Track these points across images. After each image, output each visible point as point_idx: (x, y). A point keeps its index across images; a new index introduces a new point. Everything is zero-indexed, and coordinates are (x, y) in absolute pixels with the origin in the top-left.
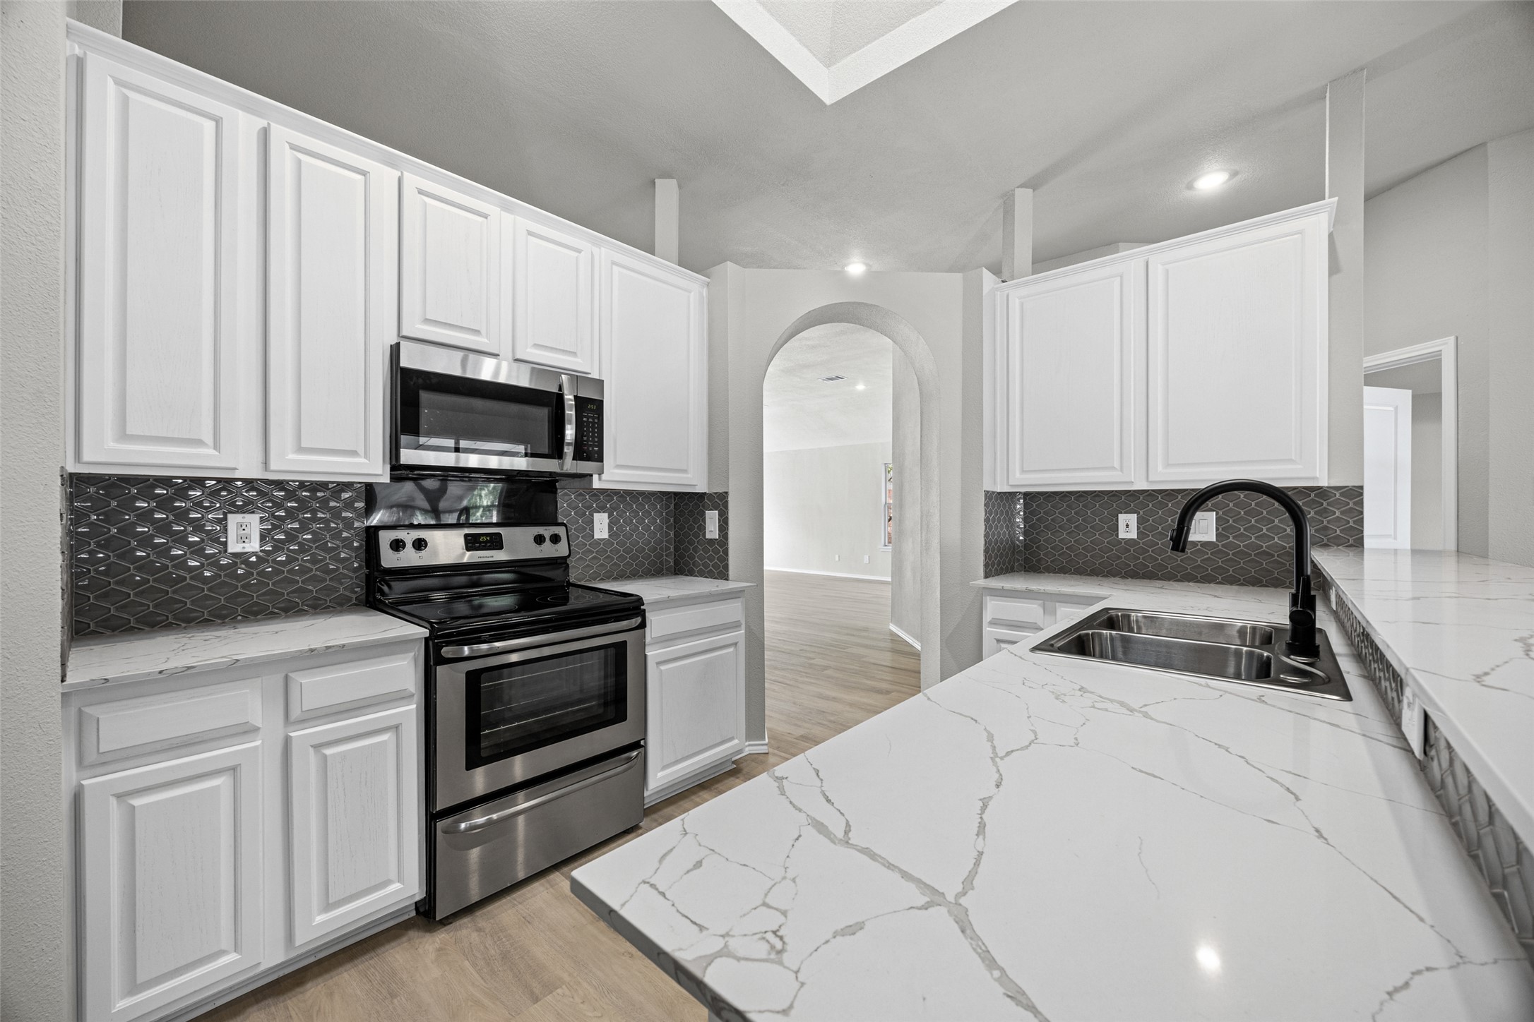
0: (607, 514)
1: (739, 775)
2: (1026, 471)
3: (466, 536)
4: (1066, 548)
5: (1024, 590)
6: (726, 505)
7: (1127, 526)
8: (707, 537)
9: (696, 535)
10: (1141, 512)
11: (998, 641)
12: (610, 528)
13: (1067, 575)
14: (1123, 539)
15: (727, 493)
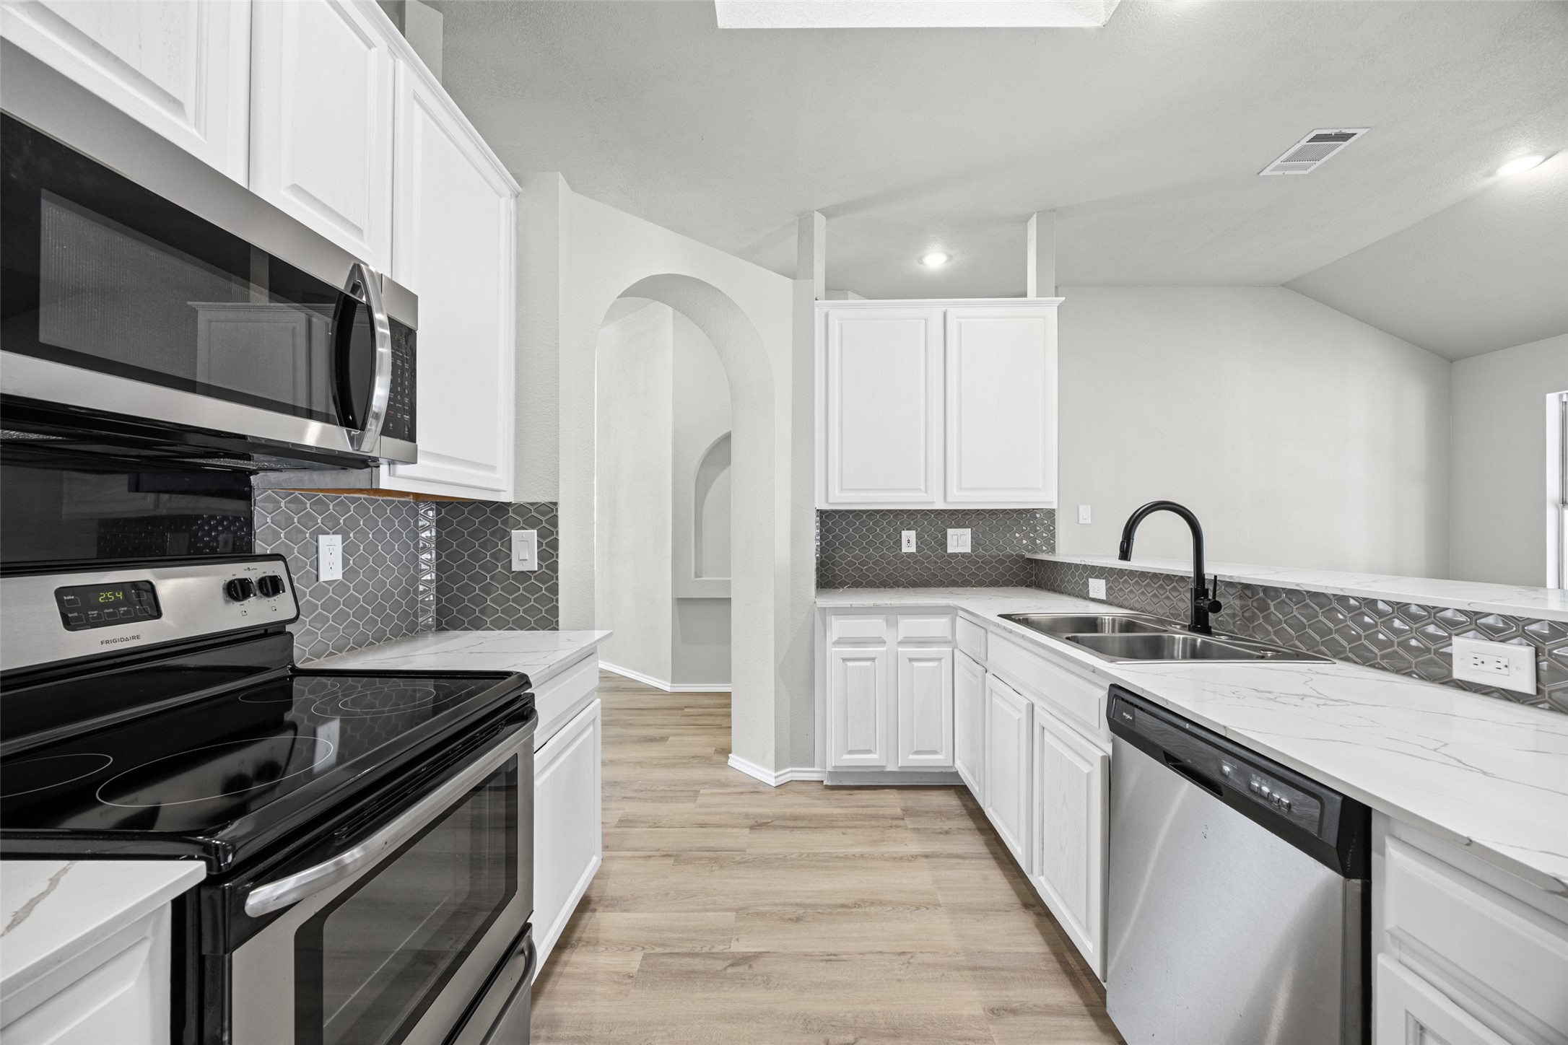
0: (340, 537)
1: (592, 907)
2: (845, 490)
3: (60, 593)
4: (859, 563)
5: (872, 606)
6: (554, 522)
7: (909, 541)
8: (514, 569)
9: (490, 568)
10: (919, 529)
11: (844, 660)
12: (345, 562)
13: (859, 589)
14: (905, 553)
15: (555, 504)
